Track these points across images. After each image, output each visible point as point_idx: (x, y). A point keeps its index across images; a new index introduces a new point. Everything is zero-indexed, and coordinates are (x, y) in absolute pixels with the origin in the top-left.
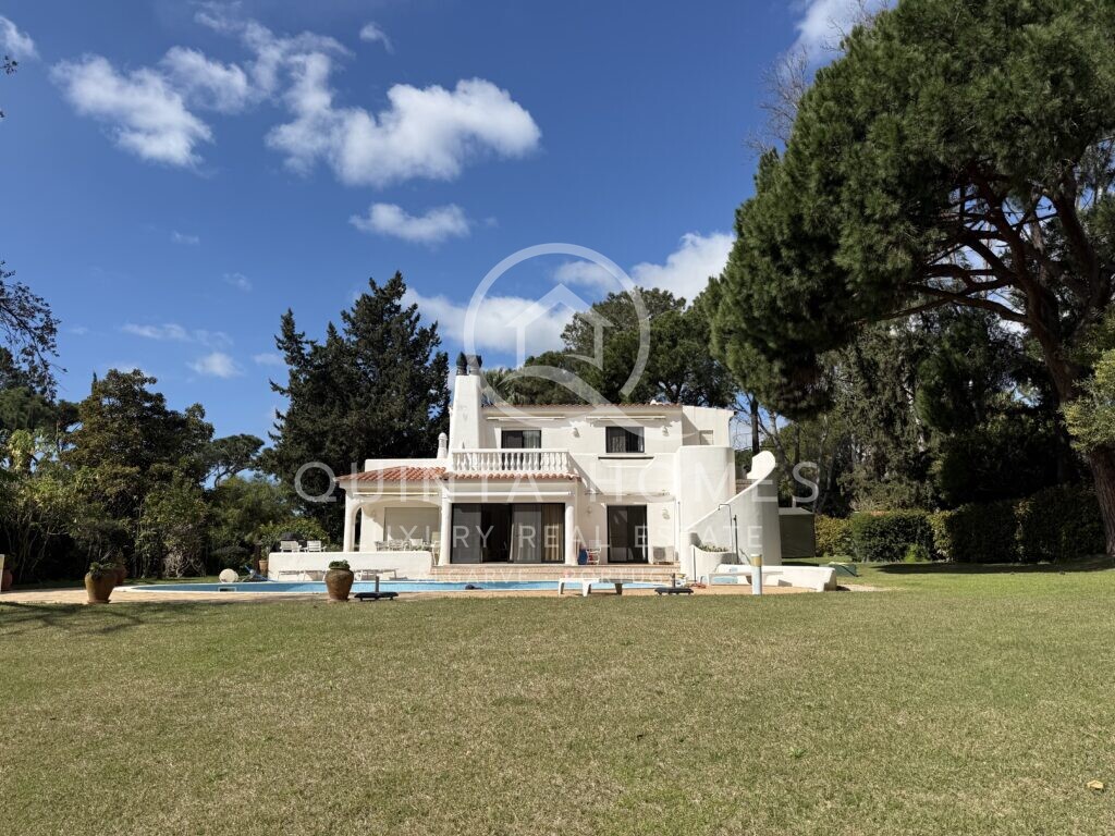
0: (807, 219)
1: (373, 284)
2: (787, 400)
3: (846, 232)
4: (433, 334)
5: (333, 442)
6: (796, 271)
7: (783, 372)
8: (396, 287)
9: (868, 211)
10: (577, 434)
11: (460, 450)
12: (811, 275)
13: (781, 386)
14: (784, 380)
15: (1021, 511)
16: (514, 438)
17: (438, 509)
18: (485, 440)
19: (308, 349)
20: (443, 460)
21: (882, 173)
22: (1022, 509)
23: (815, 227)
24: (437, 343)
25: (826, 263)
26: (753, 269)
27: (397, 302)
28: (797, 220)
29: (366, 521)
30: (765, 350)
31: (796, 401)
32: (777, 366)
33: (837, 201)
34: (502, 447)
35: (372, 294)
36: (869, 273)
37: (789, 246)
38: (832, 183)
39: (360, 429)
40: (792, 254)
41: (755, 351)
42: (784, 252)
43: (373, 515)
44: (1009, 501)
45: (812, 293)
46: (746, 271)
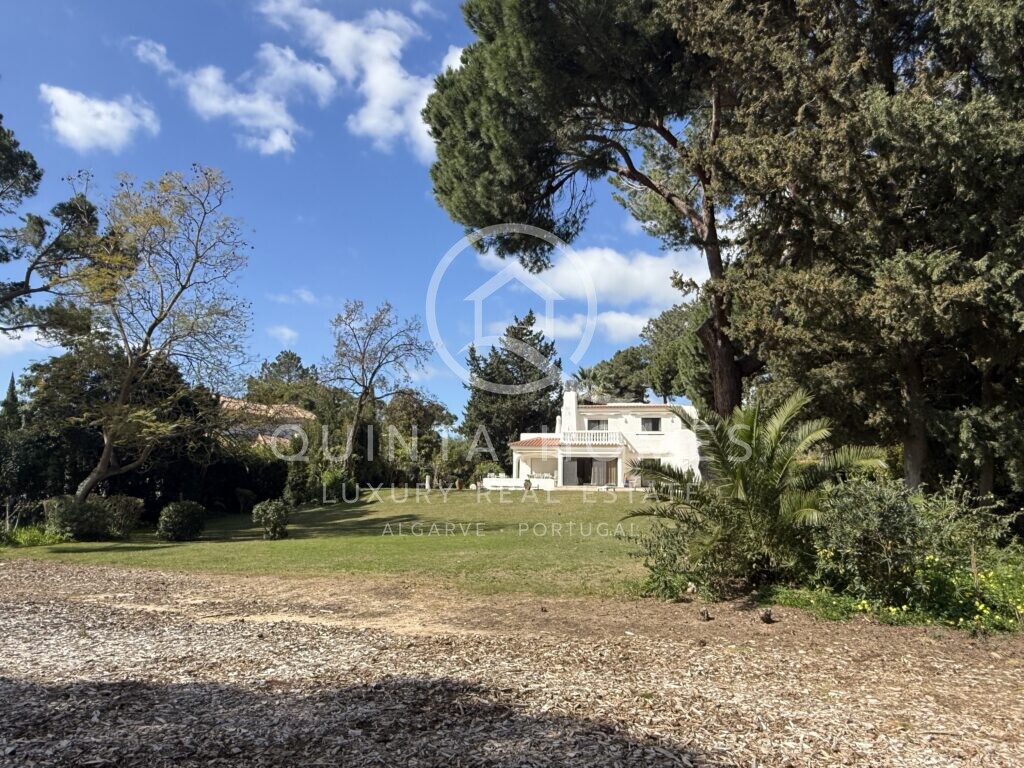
1: (516, 319)
4: (552, 349)
5: (497, 417)
8: (530, 320)
10: (626, 422)
11: (567, 431)
16: (594, 424)
17: (556, 459)
18: (580, 426)
19: (482, 365)
20: (558, 434)
24: (555, 354)
27: (530, 328)
29: (522, 465)
34: (589, 429)
35: (515, 325)
39: (513, 410)
43: (525, 461)
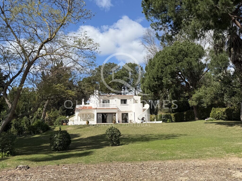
0: (159, 76)
2: (154, 98)
3: (164, 78)
6: (157, 81)
7: (154, 94)
9: (167, 76)
10: (116, 101)
12: (159, 82)
13: (153, 96)
14: (154, 95)
15: (185, 114)
21: (169, 72)
22: (185, 113)
23: (160, 77)
25: (161, 81)
26: (151, 80)
28: (158, 76)
30: (151, 90)
31: (155, 98)
32: (153, 93)
33: (163, 74)
34: (103, 103)
36: (166, 83)
37: (156, 78)
38: (162, 72)
40: (157, 79)
41: (150, 90)
42: (155, 79)
44: (183, 112)
45: (159, 85)
46: (150, 81)
